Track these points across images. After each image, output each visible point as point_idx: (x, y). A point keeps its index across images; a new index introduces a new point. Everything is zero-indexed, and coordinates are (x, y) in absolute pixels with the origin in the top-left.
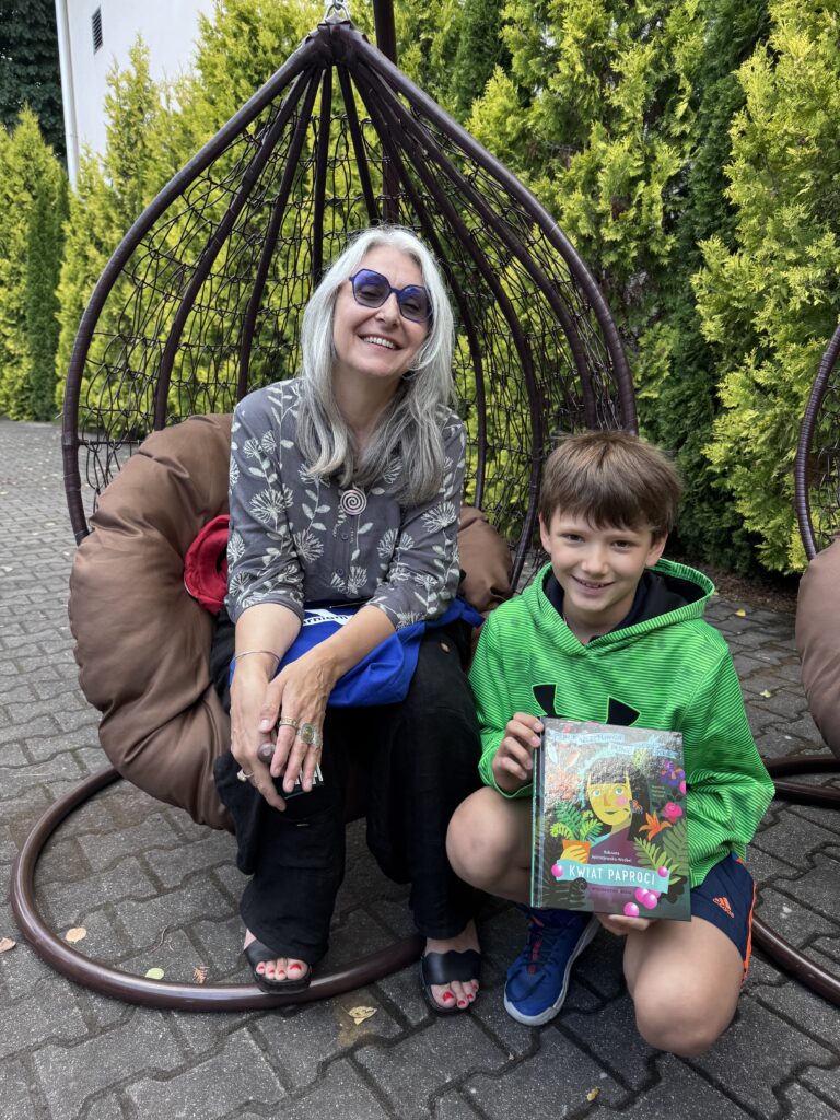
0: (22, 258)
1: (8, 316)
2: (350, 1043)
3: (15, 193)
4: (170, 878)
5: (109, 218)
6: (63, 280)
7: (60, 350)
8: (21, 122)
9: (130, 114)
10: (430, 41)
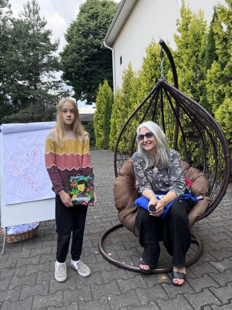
0: (103, 113)
1: (100, 126)
2: (161, 282)
3: (103, 99)
4: (128, 247)
5: (122, 103)
6: (112, 118)
7: (110, 133)
8: (104, 83)
9: (128, 79)
10: (198, 55)
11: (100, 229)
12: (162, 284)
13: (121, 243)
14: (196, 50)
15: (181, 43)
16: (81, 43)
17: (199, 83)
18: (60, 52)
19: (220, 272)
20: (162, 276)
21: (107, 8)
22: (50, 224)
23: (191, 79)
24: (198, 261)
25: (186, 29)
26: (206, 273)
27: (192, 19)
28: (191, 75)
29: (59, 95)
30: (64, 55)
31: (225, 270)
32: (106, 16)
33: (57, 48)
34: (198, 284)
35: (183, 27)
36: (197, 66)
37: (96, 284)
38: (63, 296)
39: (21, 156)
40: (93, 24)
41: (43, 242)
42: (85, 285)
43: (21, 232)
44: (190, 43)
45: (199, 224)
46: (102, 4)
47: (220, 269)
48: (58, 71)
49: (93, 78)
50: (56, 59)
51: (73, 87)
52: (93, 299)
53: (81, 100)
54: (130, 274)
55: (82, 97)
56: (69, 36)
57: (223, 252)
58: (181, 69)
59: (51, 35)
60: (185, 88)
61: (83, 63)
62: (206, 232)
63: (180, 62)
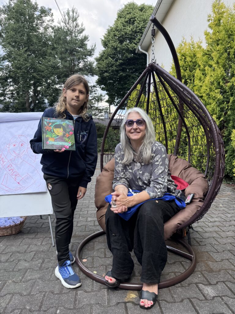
2: (127, 301)
4: (108, 255)
10: (230, 51)
11: (88, 232)
12: (128, 304)
13: (103, 250)
14: (228, 47)
15: (211, 40)
16: (116, 48)
17: (230, 83)
18: (96, 57)
19: (206, 299)
20: (132, 293)
21: (144, 12)
22: (40, 222)
23: (220, 78)
24: (184, 281)
25: (218, 25)
26: (188, 297)
27: (225, 14)
28: (220, 74)
29: (93, 99)
30: (100, 60)
31: (214, 297)
32: (143, 20)
33: (93, 53)
34: (172, 310)
35: (215, 23)
36: (229, 64)
37: (53, 293)
38: (10, 300)
39: (8, 146)
40: (129, 29)
41: (24, 239)
42: (40, 292)
43: (3, 226)
44: (222, 39)
45: (203, 238)
46: (140, 8)
47: (208, 294)
48: (94, 76)
49: (127, 83)
50: (91, 64)
51: (107, 92)
52: (40, 310)
53: (114, 104)
54: (97, 285)
55: (115, 102)
56: (106, 41)
57: (220, 274)
58: (210, 67)
59: (87, 40)
60: (213, 87)
61: (117, 67)
62: (209, 248)
63: (210, 61)
